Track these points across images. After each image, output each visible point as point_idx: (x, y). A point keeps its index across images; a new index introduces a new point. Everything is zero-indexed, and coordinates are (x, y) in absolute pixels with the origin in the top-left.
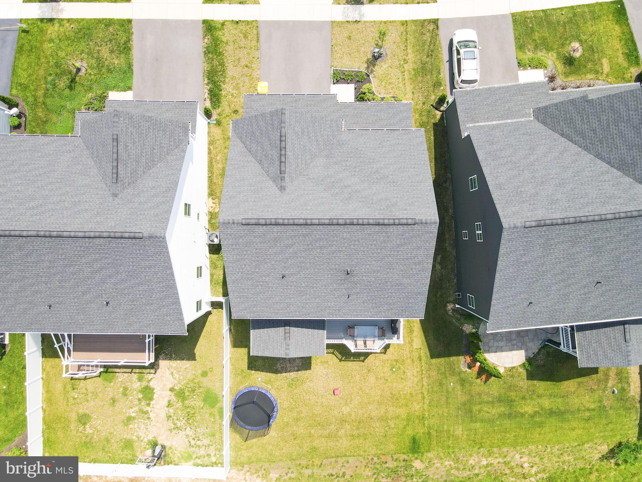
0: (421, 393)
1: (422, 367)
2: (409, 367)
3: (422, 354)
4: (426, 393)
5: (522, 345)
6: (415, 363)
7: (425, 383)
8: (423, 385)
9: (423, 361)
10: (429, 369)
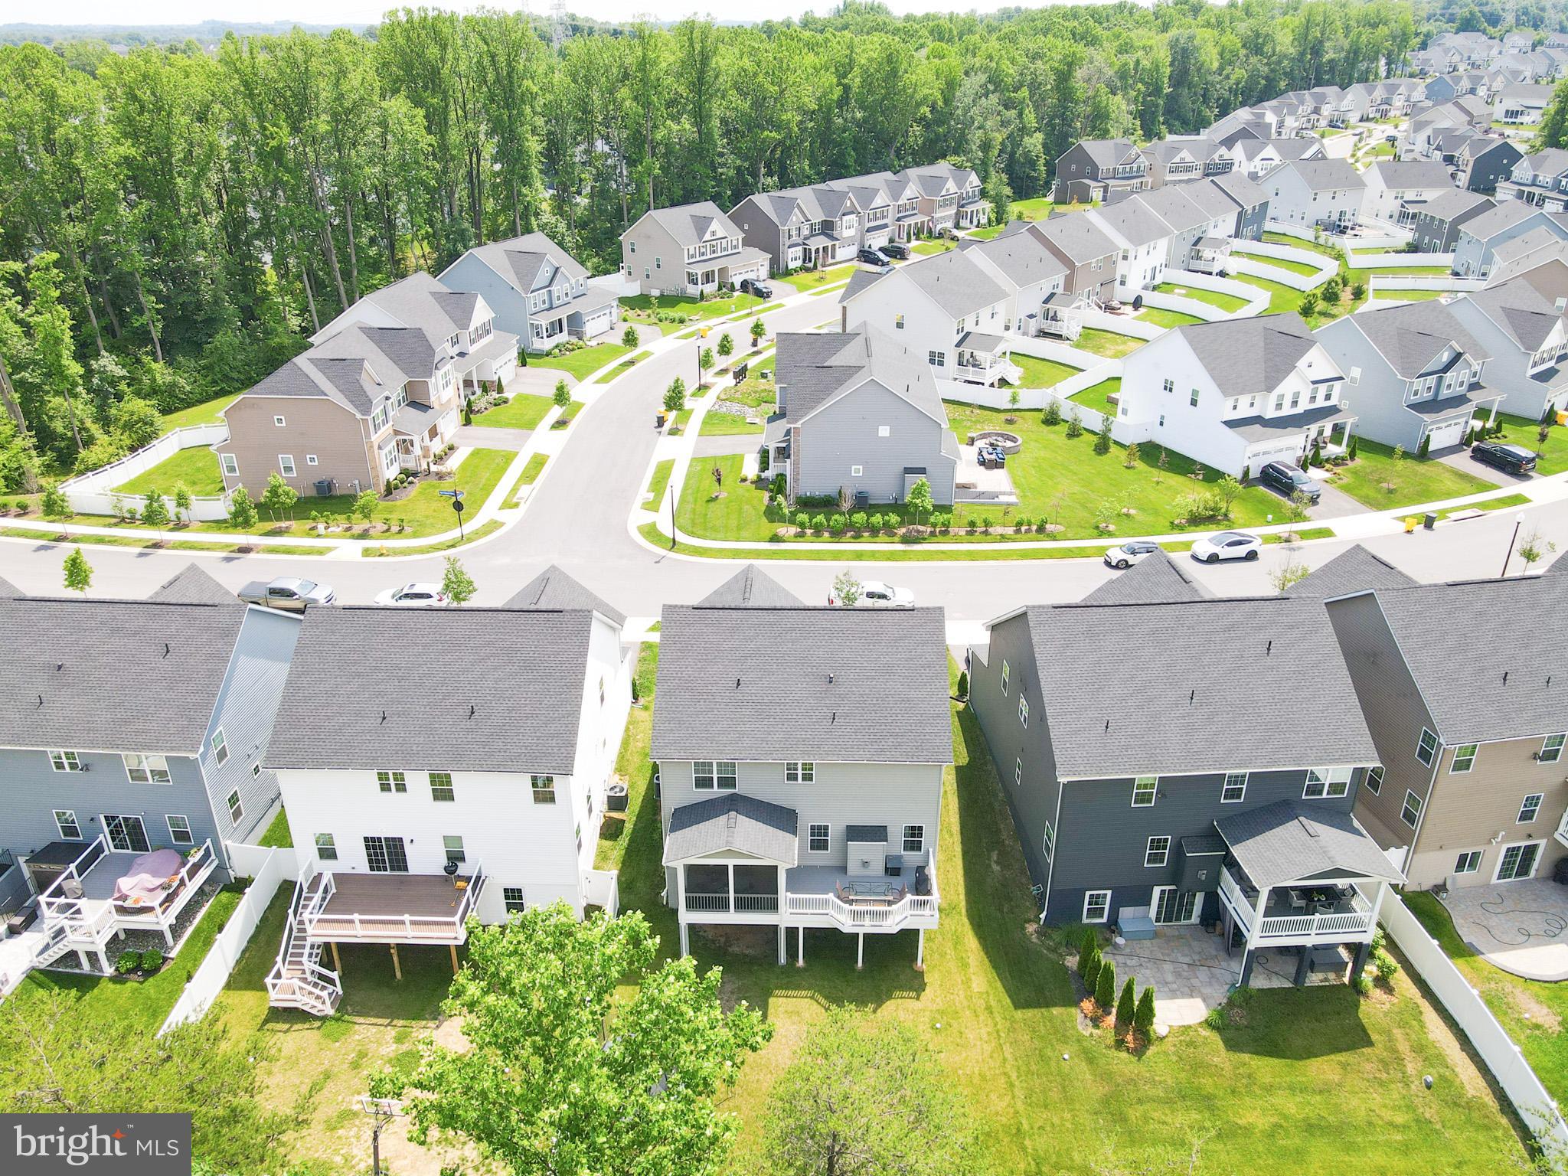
0: (1005, 1074)
1: (996, 1025)
2: (969, 1024)
3: (993, 1003)
4: (1014, 1076)
5: (1192, 991)
6: (982, 1018)
7: (1008, 1056)
8: (1005, 1060)
9: (996, 1015)
10: (1012, 1029)
